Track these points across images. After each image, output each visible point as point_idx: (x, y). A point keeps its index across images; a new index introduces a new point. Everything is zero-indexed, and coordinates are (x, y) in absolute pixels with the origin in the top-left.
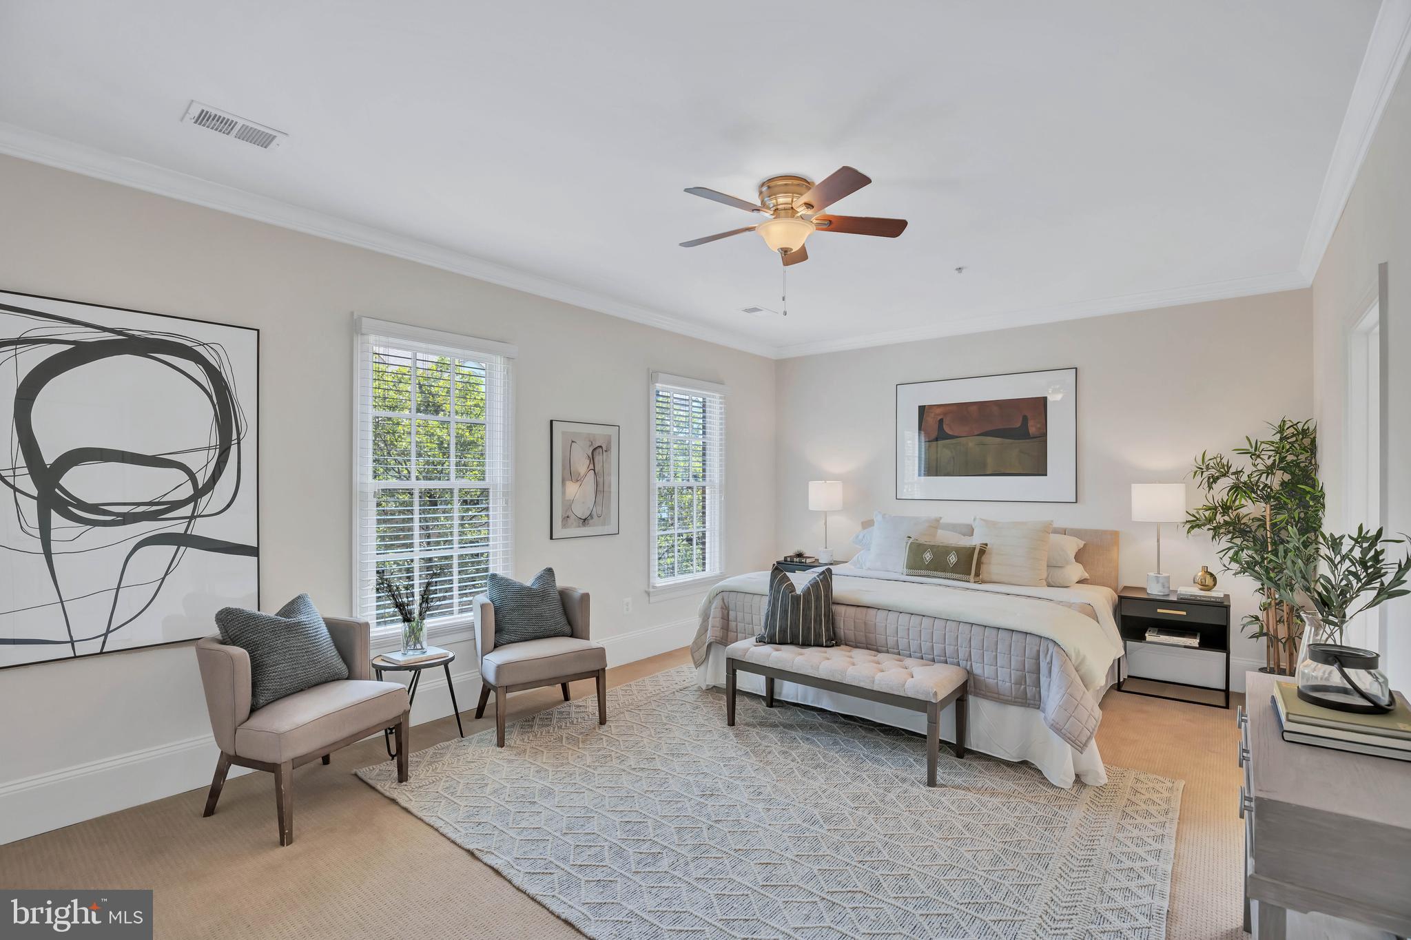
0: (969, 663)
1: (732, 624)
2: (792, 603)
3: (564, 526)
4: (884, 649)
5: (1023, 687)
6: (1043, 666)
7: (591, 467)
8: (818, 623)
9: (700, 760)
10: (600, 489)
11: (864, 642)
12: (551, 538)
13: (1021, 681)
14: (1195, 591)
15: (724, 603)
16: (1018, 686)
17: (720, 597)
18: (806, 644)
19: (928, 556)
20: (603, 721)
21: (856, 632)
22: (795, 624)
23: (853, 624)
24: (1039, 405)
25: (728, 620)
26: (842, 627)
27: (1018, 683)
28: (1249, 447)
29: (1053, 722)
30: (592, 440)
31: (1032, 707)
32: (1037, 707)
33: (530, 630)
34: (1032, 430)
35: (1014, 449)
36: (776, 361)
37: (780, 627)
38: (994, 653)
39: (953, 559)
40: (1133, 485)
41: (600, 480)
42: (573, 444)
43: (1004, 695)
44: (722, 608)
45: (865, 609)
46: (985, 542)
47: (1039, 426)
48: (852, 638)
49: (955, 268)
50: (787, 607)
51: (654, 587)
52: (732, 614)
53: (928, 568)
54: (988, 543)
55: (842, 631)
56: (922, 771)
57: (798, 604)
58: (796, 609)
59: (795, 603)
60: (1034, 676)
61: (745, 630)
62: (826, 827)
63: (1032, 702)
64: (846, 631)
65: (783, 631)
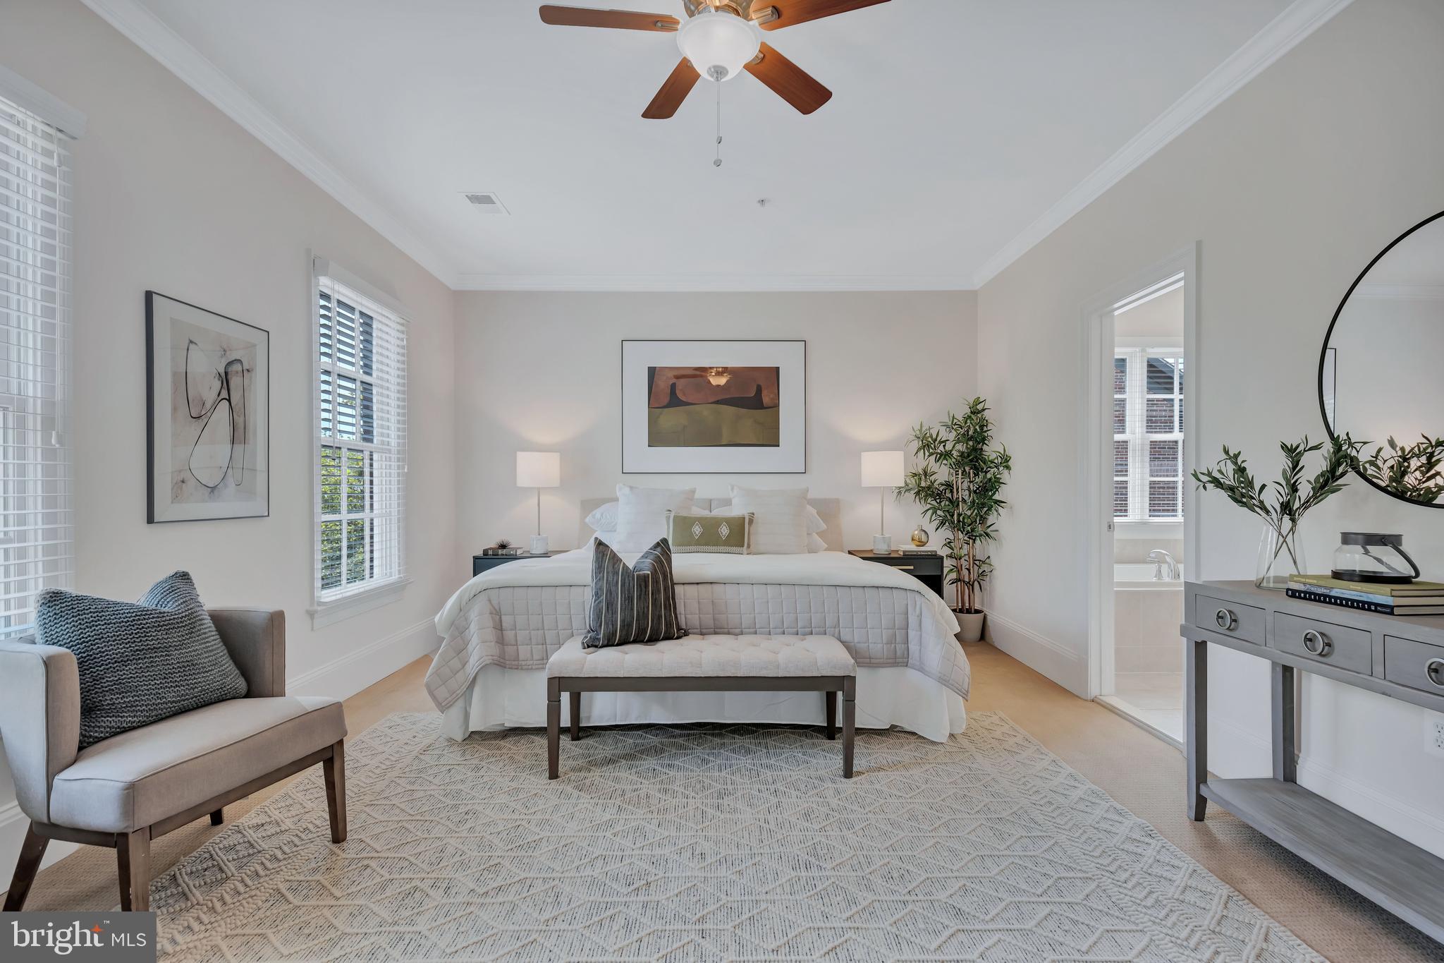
0: (837, 630)
1: (509, 635)
2: (639, 586)
3: (177, 497)
4: (737, 631)
5: (893, 645)
6: (912, 620)
7: (224, 394)
8: (668, 608)
9: (572, 839)
10: (238, 434)
11: (713, 626)
12: (150, 519)
13: (892, 640)
14: (912, 547)
15: (493, 606)
16: (889, 645)
17: (483, 597)
18: (653, 639)
19: (697, 530)
20: (338, 836)
21: (701, 615)
22: (643, 616)
23: (697, 605)
24: (773, 374)
25: (501, 630)
26: (683, 612)
27: (890, 643)
28: (948, 421)
29: (940, 675)
30: (225, 347)
31: (901, 666)
32: (905, 664)
33: (170, 696)
34: (766, 400)
35: (748, 418)
36: (455, 292)
37: (623, 621)
38: (864, 614)
39: (724, 531)
40: (862, 453)
41: (240, 420)
42: (192, 346)
43: (876, 659)
44: (491, 613)
45: (709, 586)
46: (751, 512)
47: (771, 396)
48: (697, 623)
49: (758, 200)
50: (631, 592)
51: (320, 604)
52: (507, 621)
53: (698, 543)
54: (754, 512)
55: (683, 617)
56: (838, 761)
57: (646, 586)
58: (643, 593)
59: (643, 584)
60: (904, 631)
61: (530, 639)
62: (829, 865)
63: (901, 660)
64: (688, 616)
65: (626, 626)
